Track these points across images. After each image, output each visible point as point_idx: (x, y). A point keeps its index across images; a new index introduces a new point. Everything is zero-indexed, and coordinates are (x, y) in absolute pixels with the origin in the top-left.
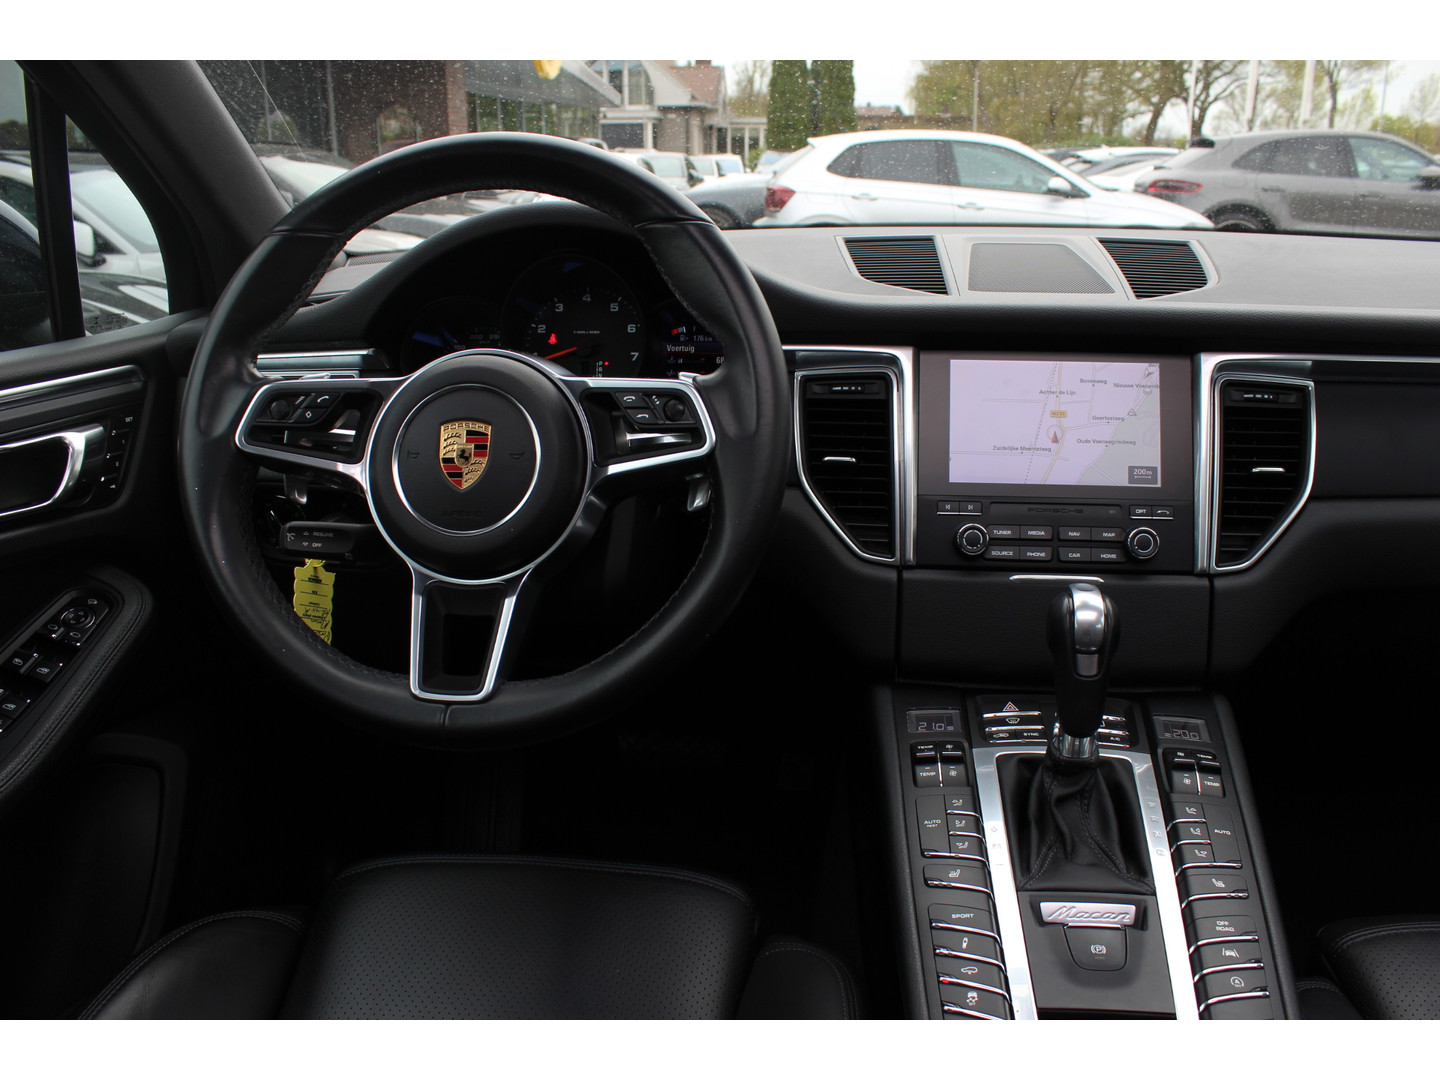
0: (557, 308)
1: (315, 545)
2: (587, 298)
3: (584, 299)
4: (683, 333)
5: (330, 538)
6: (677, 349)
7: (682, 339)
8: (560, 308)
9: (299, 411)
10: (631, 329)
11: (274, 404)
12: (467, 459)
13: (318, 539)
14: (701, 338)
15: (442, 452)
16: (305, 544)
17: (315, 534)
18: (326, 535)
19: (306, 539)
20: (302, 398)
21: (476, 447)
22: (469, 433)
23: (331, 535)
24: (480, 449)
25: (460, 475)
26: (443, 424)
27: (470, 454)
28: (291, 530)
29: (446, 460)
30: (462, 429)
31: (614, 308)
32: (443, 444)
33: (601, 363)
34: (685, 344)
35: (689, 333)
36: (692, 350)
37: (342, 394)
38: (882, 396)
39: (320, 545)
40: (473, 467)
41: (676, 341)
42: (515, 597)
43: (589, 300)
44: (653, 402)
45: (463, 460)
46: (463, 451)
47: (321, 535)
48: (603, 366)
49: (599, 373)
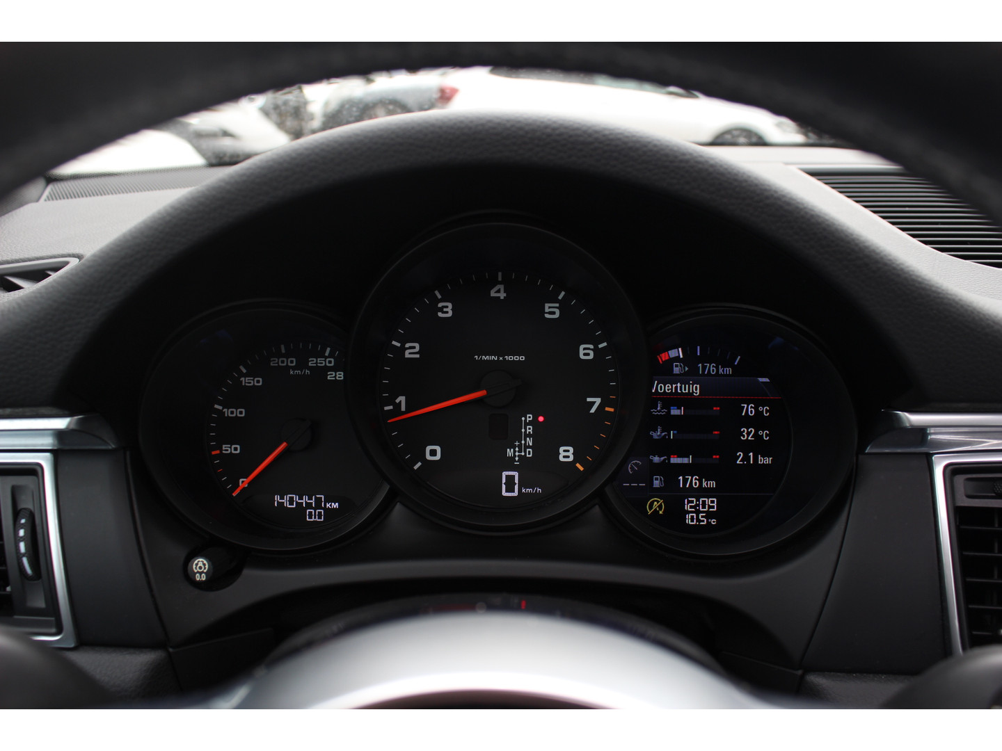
0: (441, 310)
2: (499, 293)
3: (493, 294)
4: (677, 359)
6: (668, 388)
7: (676, 370)
8: (447, 311)
10: (586, 352)
14: (711, 368)
31: (552, 311)
33: (530, 417)
34: (683, 378)
35: (689, 359)
36: (696, 390)
41: (665, 372)
43: (502, 295)
48: (534, 423)
49: (527, 435)
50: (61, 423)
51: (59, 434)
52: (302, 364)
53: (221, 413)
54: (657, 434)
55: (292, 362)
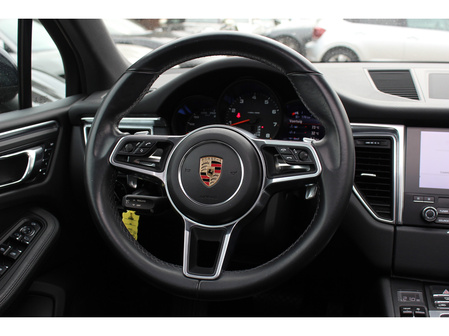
0: (241, 101)
1: (138, 205)
3: (253, 98)
4: (297, 115)
5: (144, 202)
6: (294, 121)
7: (296, 117)
8: (242, 101)
9: (138, 149)
10: (274, 112)
11: (127, 145)
12: (212, 173)
13: (139, 203)
14: (305, 117)
15: (201, 169)
16: (134, 205)
17: (138, 200)
18: (143, 201)
19: (134, 202)
20: (139, 143)
21: (216, 168)
22: (213, 162)
23: (145, 201)
24: (218, 169)
25: (208, 180)
26: (201, 157)
27: (213, 172)
28: (128, 198)
29: (202, 174)
30: (210, 160)
31: (267, 102)
32: (201, 166)
34: (298, 119)
35: (300, 115)
36: (301, 122)
37: (156, 142)
38: (389, 147)
39: (140, 205)
40: (215, 177)
41: (293, 118)
42: (230, 234)
43: (255, 98)
44: (294, 152)
45: (210, 174)
46: (210, 170)
47: (141, 201)
48: (261, 128)
49: (259, 131)
50: (156, 119)
51: (155, 121)
52: (208, 113)
53: (189, 124)
54: (291, 132)
55: (206, 113)
